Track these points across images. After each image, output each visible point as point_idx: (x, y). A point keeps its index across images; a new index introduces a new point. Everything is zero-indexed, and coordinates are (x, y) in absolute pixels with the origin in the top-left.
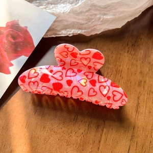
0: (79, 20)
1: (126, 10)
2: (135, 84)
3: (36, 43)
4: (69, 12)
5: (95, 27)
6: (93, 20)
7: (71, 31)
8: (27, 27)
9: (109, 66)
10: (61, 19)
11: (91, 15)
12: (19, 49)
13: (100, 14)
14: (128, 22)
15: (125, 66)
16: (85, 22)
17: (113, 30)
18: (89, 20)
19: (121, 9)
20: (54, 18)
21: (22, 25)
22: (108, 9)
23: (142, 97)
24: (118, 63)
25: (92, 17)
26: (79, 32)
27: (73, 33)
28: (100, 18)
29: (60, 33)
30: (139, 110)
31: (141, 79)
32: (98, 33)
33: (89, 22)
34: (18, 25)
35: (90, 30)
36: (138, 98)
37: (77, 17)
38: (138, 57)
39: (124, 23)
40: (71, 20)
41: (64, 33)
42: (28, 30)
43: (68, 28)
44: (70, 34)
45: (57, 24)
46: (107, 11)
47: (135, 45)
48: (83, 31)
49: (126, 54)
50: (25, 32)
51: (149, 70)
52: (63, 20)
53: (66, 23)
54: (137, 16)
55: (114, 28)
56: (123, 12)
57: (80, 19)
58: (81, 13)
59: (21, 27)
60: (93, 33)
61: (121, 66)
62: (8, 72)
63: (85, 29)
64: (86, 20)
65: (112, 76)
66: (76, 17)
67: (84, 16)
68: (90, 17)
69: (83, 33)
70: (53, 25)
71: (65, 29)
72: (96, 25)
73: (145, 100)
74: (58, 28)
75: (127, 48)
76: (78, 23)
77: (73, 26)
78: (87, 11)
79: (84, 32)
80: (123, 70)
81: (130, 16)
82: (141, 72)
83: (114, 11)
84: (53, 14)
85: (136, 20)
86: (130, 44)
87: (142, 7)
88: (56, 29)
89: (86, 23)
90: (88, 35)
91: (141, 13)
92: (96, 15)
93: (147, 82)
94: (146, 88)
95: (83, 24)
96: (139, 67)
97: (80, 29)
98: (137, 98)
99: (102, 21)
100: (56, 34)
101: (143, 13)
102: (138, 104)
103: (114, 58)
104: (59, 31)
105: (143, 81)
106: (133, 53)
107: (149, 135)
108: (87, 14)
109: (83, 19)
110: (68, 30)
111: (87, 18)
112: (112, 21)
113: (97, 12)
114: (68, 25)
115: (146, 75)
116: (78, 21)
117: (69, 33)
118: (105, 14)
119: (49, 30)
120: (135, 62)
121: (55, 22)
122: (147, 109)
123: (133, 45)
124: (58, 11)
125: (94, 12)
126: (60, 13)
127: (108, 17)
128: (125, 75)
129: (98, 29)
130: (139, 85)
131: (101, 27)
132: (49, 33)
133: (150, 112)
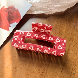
1: (67, 3)
2: (68, 39)
3: (22, 17)
4: (39, 2)
5: (51, 10)
6: (50, 7)
7: (39, 12)
8: (18, 9)
9: (56, 30)
11: (49, 4)
13: (54, 4)
14: (68, 9)
15: (64, 30)
16: (46, 8)
18: (48, 7)
19: (64, 2)
20: (31, 5)
21: (16, 8)
22: (58, 2)
23: (71, 46)
24: (61, 29)
25: (50, 5)
27: (40, 13)
28: (53, 6)
29: (34, 12)
30: (69, 51)
31: (71, 37)
32: (52, 13)
33: (48, 8)
34: (14, 7)
35: (48, 12)
36: (69, 46)
37: (42, 5)
38: (71, 26)
39: (66, 9)
40: (40, 6)
41: (35, 13)
42: (19, 10)
43: (38, 10)
44: (38, 13)
45: (32, 8)
46: (57, 3)
47: (70, 20)
48: (45, 12)
49: (65, 25)
50: (17, 11)
51: (76, 33)
52: (36, 6)
53: (37, 8)
55: (61, 11)
56: (66, 3)
57: (44, 6)
58: (44, 3)
59: (16, 9)
60: (50, 13)
61: (62, 30)
63: (46, 11)
64: (47, 7)
67: (46, 4)
68: (49, 5)
69: (45, 13)
70: (31, 8)
71: (36, 10)
72: (51, 9)
73: (73, 47)
74: (33, 10)
75: (66, 21)
77: (40, 9)
78: (47, 2)
79: (46, 12)
80: (63, 32)
81: (69, 6)
82: (72, 34)
83: (61, 3)
84: (31, 3)
85: (72, 8)
86: (68, 20)
87: (75, 1)
88: (32, 10)
89: (47, 8)
90: (47, 14)
92: (52, 4)
93: (74, 39)
94: (74, 42)
95: (45, 9)
96: (71, 31)
97: (43, 11)
98: (68, 46)
99: (54, 8)
100: (32, 13)
101: (75, 4)
102: (69, 49)
103: (59, 26)
105: (72, 38)
106: (69, 24)
107: (73, 63)
108: (47, 4)
109: (45, 6)
110: (38, 11)
111: (47, 6)
112: (59, 8)
113: (52, 3)
114: (38, 9)
115: (74, 35)
116: (43, 7)
117: (38, 12)
118: (56, 4)
119: (28, 11)
120: (69, 28)
121: (31, 7)
122: (73, 51)
123: (69, 20)
124: (34, 2)
125: (51, 3)
126: (34, 3)
127: (58, 6)
128: (63, 35)
129: (52, 11)
130: (70, 40)
131: (54, 10)
132: (29, 12)
133: (74, 53)
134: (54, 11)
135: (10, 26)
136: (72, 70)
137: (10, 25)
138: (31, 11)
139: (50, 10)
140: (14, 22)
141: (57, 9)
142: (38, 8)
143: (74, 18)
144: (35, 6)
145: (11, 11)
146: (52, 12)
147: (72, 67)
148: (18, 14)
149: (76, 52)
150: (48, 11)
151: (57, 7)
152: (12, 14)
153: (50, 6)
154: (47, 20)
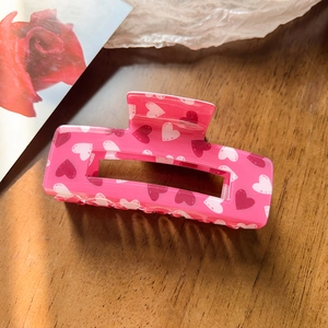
0: (178, 15)
2: (283, 152)
3: (88, 61)
5: (210, 32)
6: (208, 18)
7: (160, 38)
8: (72, 25)
9: (233, 113)
10: (141, 12)
11: (204, 7)
12: (55, 69)
13: (223, 5)
14: (281, 26)
15: (265, 117)
16: (191, 20)
17: (248, 41)
18: (199, 16)
20: (128, 9)
21: (63, 19)
23: (292, 181)
24: (251, 109)
25: (206, 11)
26: (177, 40)
27: (164, 43)
28: (221, 14)
29: (139, 40)
30: (285, 204)
31: (295, 144)
32: (217, 44)
33: (199, 20)
34: (55, 19)
35: (199, 37)
36: (286, 181)
37: (174, 9)
38: (294, 99)
39: (272, 27)
40: (163, 15)
41: (145, 42)
42: (74, 30)
43: (156, 32)
44: (157, 44)
45: (133, 21)
47: (290, 75)
48: (186, 38)
49: (269, 93)
50: (69, 34)
51: (314, 128)
52: (146, 14)
53: (151, 21)
54: (301, 14)
55: (251, 36)
56: (272, 3)
57: (181, 14)
59: (62, 25)
60: (206, 45)
61: (258, 116)
62: (31, 113)
63: (190, 34)
64: (194, 16)
65: (237, 134)
66: (172, 8)
67: (189, 7)
68: (202, 11)
69: (185, 44)
70: (125, 23)
71: (149, 32)
72: (213, 28)
73: (300, 186)
74: (136, 31)
75: (274, 80)
76: (176, 21)
77: (165, 28)
79: (188, 41)
80: (261, 123)
81: (286, 13)
82: (296, 131)
85: (299, 23)
86: (280, 72)
88: (132, 31)
89: (193, 24)
90: (195, 48)
91: (309, 8)
92: (214, 7)
93: (307, 151)
94: (304, 163)
95: (186, 25)
96: (293, 121)
97: (179, 34)
98: (283, 181)
99: (225, 20)
100: (131, 43)
101: (312, 8)
102: (285, 192)
103: (244, 98)
104: (137, 37)
105: (299, 149)
106: (284, 90)
108: (195, 4)
109: (187, 15)
110: (155, 35)
111: (195, 12)
112: (246, 22)
114: (155, 25)
115: (306, 137)
116: (176, 18)
117: (156, 41)
118: (233, 7)
119: (116, 34)
120: (286, 109)
121: (129, 17)
122: (302, 203)
123: (285, 74)
127: (238, 13)
128: (263, 135)
129: (217, 36)
130: (291, 155)
131: (224, 32)
132: (116, 40)
133: (306, 211)
134: (222, 36)
135: (38, 99)
136: (296, 279)
137: (40, 93)
138: (125, 33)
139: (204, 32)
140: (55, 82)
141: (234, 27)
142: (158, 21)
143: (307, 66)
144: (144, 15)
145: (42, 34)
146: (217, 39)
147: (298, 267)
148: (74, 49)
149: (313, 205)
150: (198, 34)
151: (236, 20)
152: (45, 48)
153: (205, 15)
154: (195, 73)
